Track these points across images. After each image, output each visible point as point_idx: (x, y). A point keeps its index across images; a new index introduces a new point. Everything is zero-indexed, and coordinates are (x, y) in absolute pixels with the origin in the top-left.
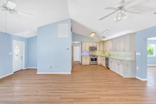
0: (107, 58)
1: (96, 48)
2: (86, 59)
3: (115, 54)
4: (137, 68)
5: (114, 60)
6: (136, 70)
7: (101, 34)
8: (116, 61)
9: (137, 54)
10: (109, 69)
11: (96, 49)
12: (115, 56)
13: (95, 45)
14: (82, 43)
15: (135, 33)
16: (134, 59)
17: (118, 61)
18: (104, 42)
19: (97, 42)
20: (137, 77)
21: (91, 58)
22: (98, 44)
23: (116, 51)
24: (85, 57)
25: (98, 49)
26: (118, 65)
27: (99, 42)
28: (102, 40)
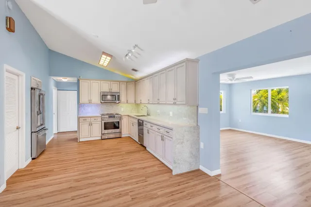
0: (141, 122)
1: (119, 96)
2: (91, 124)
3: (158, 111)
4: (202, 145)
5: (155, 128)
6: (198, 149)
7: (124, 59)
8: (157, 130)
9: (201, 110)
10: (145, 148)
11: (119, 100)
12: (159, 115)
13: (115, 88)
14: (80, 81)
15: (196, 61)
16: (195, 124)
17: (162, 130)
18: (136, 82)
19: (120, 82)
20: (202, 168)
21: (103, 122)
22: (123, 86)
23: (158, 104)
24: (89, 120)
25: (123, 98)
26: (163, 140)
27: (127, 82)
28: (132, 77)
